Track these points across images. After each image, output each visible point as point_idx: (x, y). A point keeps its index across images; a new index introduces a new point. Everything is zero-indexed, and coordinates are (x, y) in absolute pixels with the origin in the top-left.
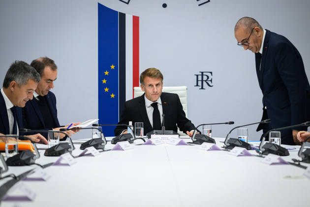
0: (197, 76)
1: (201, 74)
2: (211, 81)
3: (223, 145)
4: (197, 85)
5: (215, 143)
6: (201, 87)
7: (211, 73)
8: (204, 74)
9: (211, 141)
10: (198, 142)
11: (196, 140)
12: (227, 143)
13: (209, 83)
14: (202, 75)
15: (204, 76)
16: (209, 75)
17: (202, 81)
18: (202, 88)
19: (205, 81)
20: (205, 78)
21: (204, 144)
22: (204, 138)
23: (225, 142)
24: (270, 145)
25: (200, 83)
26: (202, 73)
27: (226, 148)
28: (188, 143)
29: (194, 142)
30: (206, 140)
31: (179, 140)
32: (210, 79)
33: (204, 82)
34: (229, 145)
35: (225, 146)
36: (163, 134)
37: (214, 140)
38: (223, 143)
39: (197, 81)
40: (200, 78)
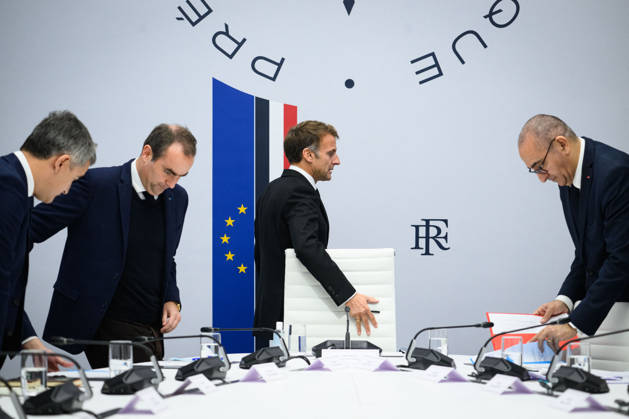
0: (417, 227)
1: (424, 223)
2: (446, 238)
3: (472, 370)
4: (417, 247)
5: (455, 366)
6: (424, 251)
7: (446, 221)
8: (431, 223)
9: (446, 362)
10: (421, 366)
11: (415, 360)
12: (481, 366)
13: (442, 241)
14: (428, 226)
15: (431, 228)
16: (441, 225)
17: (427, 238)
18: (427, 253)
19: (433, 238)
20: (433, 232)
21: (433, 368)
22: (431, 357)
23: (475, 365)
24: (570, 371)
25: (422, 243)
26: (427, 221)
27: (477, 376)
28: (399, 366)
29: (411, 365)
30: (435, 360)
31: (381, 361)
32: (443, 234)
33: (431, 241)
34: (483, 370)
35: (476, 372)
36: (347, 348)
37: (452, 360)
38: (472, 367)
39: (417, 237)
40: (422, 232)
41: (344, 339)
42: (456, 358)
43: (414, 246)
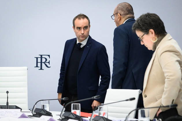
0: (37, 58)
1: (40, 56)
2: (49, 62)
3: (59, 117)
4: (37, 66)
5: (52, 116)
6: (40, 68)
7: (49, 56)
8: (43, 56)
9: (49, 114)
10: (38, 115)
11: (35, 113)
12: (63, 116)
13: (48, 64)
14: (41, 58)
15: (43, 59)
16: (47, 57)
17: (41, 62)
18: (41, 69)
19: (44, 63)
20: (44, 60)
21: (43, 117)
22: (42, 112)
23: (60, 115)
24: (100, 118)
25: (39, 65)
26: (41, 56)
27: (61, 120)
28: (29, 116)
29: (34, 116)
30: (44, 113)
31: (22, 113)
32: (48, 61)
33: (43, 64)
34: (64, 117)
35: (61, 118)
36: (7, 108)
37: (51, 113)
38: (59, 116)
39: (37, 62)
40: (39, 60)
41: (6, 105)
42: (53, 113)
43: (36, 66)
